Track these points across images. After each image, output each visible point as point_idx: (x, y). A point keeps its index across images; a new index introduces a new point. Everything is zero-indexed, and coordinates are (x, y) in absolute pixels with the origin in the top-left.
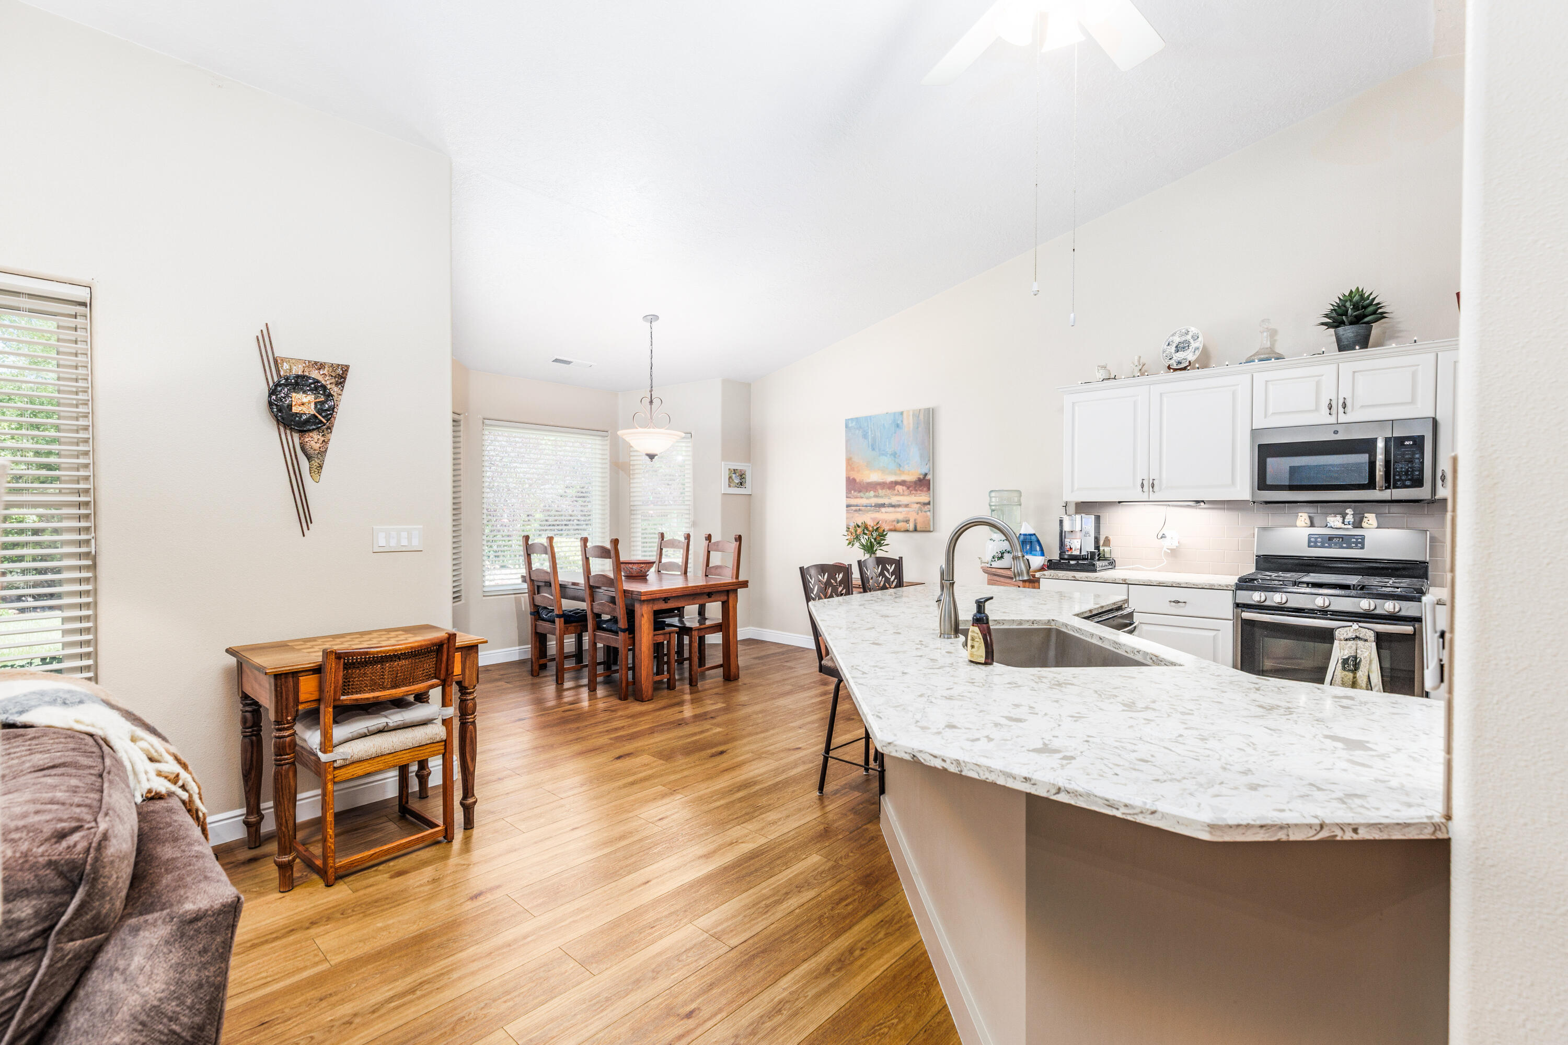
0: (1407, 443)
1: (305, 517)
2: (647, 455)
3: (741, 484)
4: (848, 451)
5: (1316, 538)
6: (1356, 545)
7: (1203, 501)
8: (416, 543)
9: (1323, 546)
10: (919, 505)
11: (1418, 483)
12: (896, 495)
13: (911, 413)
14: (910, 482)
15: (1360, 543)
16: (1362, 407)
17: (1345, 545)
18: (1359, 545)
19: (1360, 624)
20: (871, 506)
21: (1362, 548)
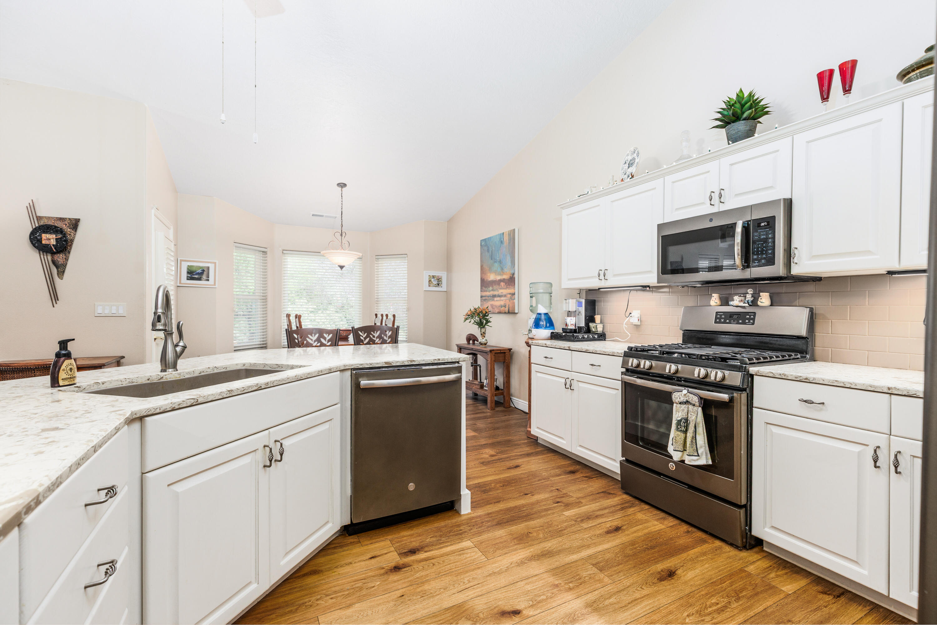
0: (763, 224)
1: (54, 296)
2: (339, 266)
3: (438, 284)
4: (482, 261)
5: (721, 315)
6: (749, 322)
7: (649, 286)
8: (121, 312)
9: (725, 322)
10: (510, 295)
11: (771, 261)
12: (501, 289)
13: (507, 233)
14: (507, 279)
15: (752, 319)
16: (736, 195)
17: (740, 321)
18: (751, 321)
19: (690, 390)
20: (490, 297)
21: (753, 324)
